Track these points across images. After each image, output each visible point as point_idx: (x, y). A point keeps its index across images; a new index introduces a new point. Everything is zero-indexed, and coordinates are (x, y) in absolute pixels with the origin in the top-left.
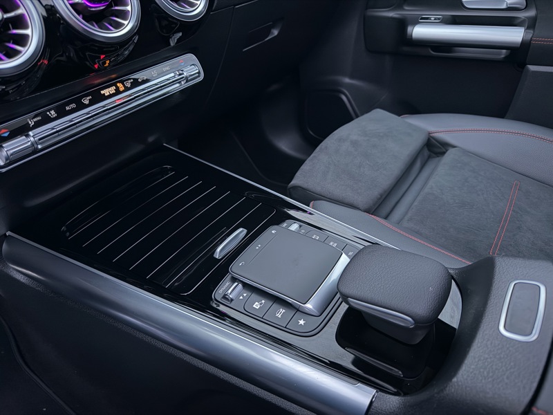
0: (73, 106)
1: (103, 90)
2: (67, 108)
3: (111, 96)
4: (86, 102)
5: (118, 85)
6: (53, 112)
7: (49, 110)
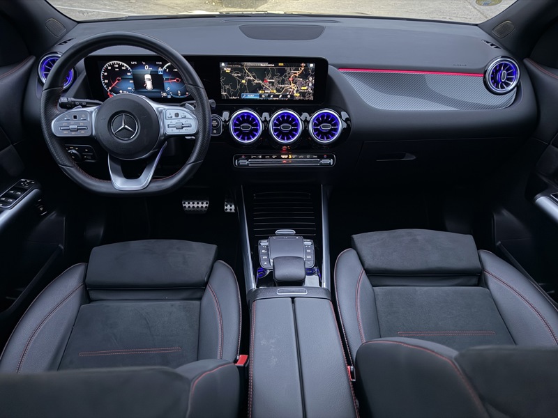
4: (274, 157)
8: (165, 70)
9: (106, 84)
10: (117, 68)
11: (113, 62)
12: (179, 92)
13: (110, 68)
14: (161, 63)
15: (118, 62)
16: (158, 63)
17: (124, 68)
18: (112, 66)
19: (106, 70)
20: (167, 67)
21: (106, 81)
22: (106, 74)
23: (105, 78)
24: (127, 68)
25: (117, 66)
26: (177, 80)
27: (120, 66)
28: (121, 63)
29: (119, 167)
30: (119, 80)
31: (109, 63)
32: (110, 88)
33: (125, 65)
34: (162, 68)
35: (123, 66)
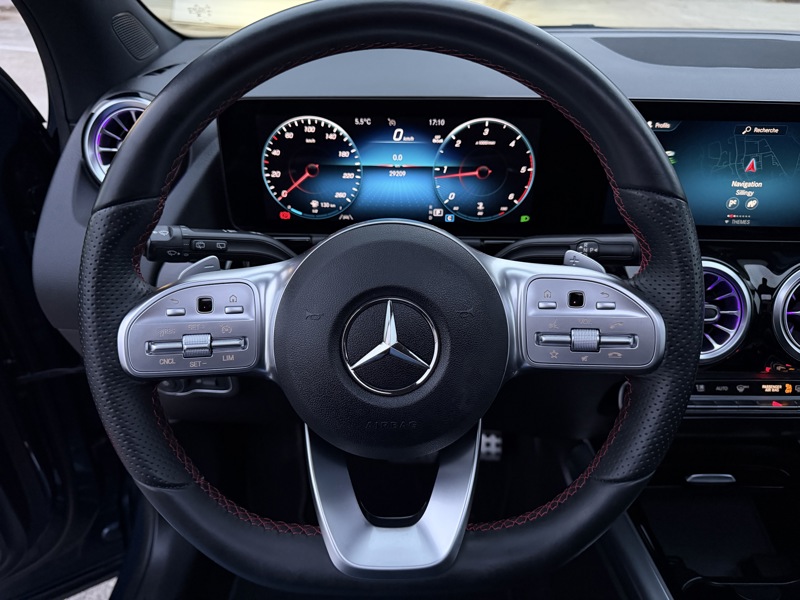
0: (726, 388)
1: (766, 384)
2: (718, 389)
3: (771, 394)
4: (741, 389)
5: (787, 385)
6: (702, 387)
7: (700, 384)
8: (452, 142)
9: (273, 181)
10: (310, 135)
11: (302, 118)
12: (481, 206)
13: (289, 135)
14: (442, 122)
15: (317, 119)
16: (433, 122)
17: (332, 137)
18: (298, 130)
19: (280, 142)
20: (458, 136)
21: (276, 174)
22: (276, 153)
23: (274, 163)
24: (340, 137)
25: (312, 129)
26: (482, 173)
27: (322, 131)
28: (324, 121)
29: (344, 476)
30: (312, 171)
31: (288, 122)
32: (284, 194)
33: (337, 127)
34: (443, 137)
35: (331, 130)
